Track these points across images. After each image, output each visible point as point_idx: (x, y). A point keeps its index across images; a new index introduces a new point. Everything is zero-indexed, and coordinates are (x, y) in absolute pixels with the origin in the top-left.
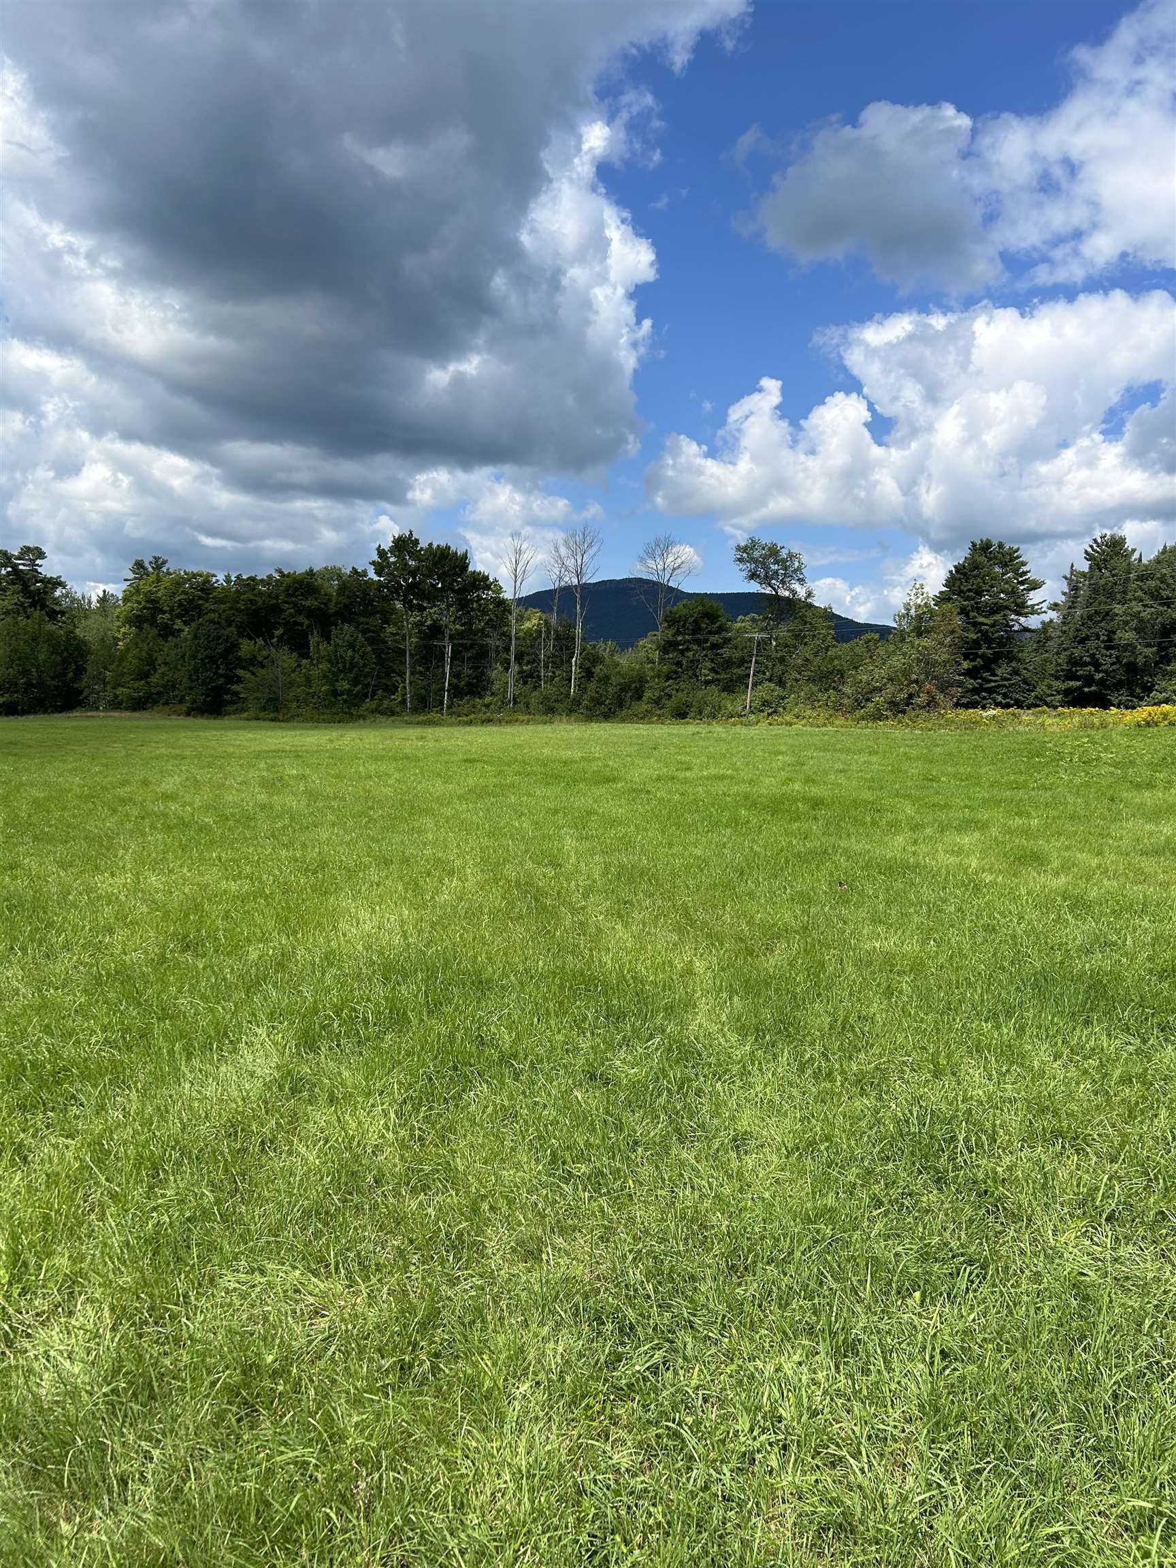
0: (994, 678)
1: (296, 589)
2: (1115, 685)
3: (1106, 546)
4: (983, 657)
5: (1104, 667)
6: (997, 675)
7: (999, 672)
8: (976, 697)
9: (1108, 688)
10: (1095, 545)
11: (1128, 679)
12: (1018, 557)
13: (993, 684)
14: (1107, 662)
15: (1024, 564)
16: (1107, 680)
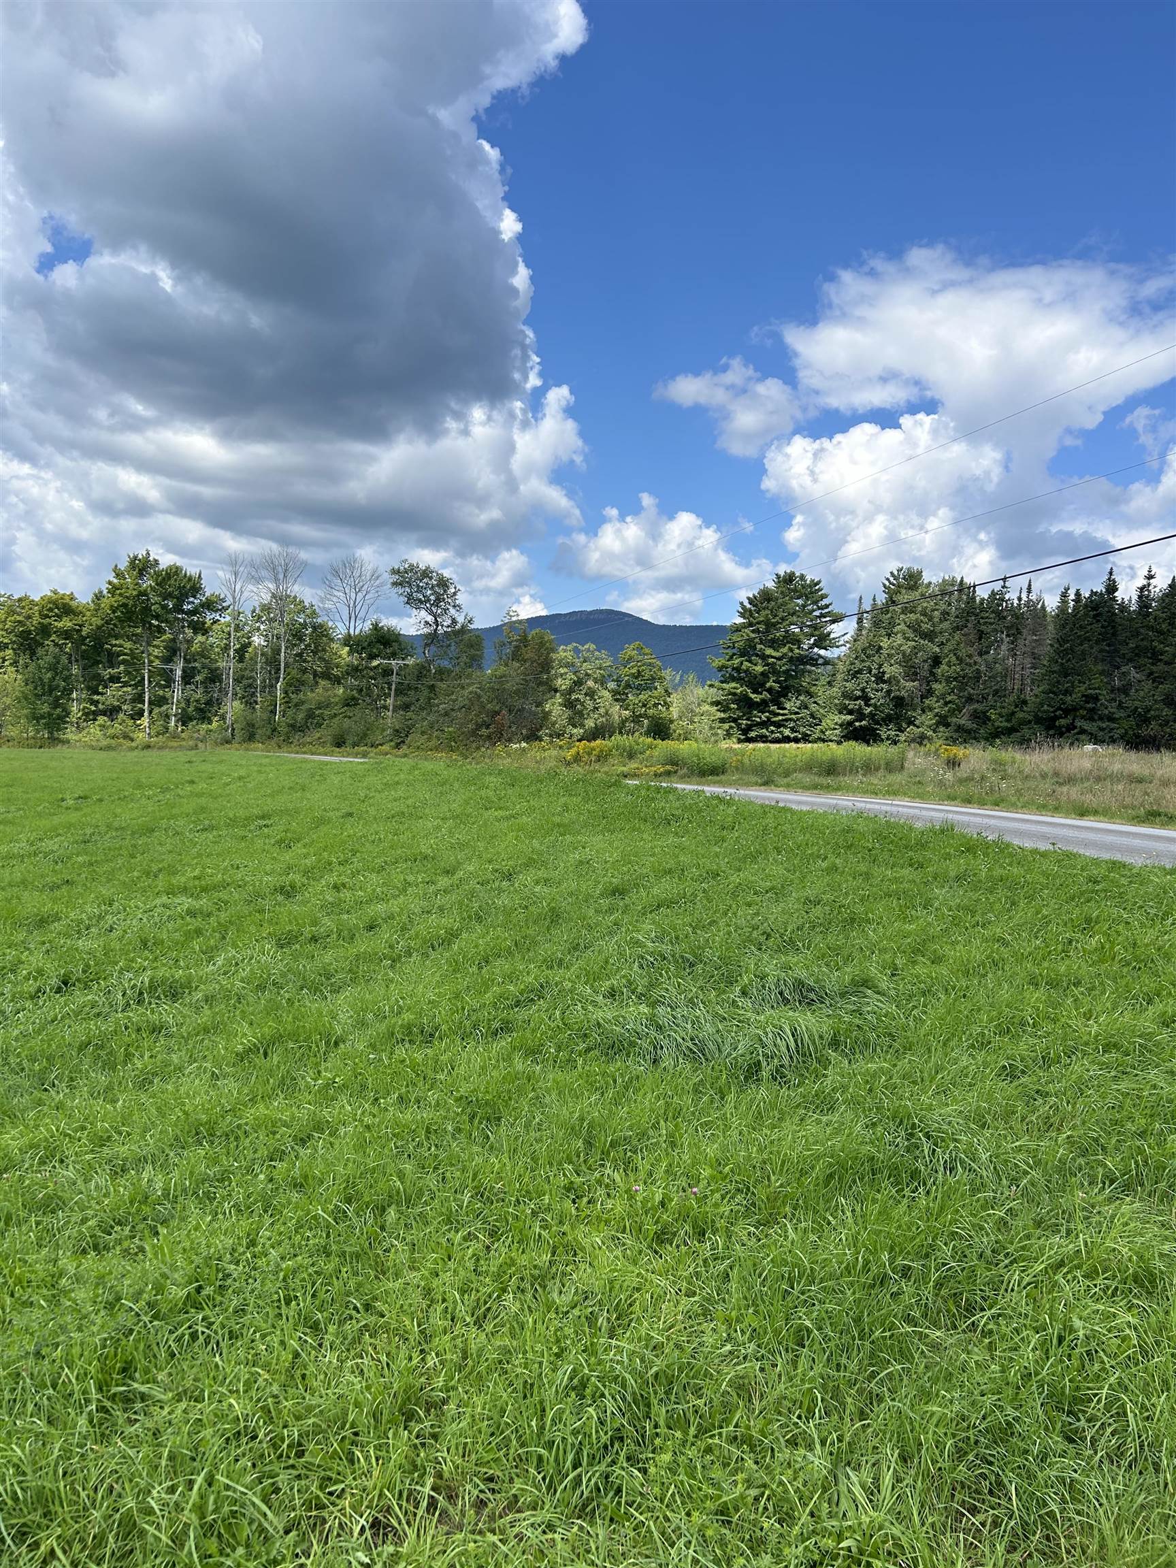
0: (781, 712)
1: (51, 610)
2: (883, 719)
3: (904, 579)
4: (770, 690)
5: (873, 701)
6: (785, 709)
7: (788, 706)
8: (764, 730)
9: (877, 723)
10: (892, 579)
11: (896, 713)
12: (820, 590)
13: (780, 718)
14: (877, 697)
15: (824, 597)
16: (876, 715)
